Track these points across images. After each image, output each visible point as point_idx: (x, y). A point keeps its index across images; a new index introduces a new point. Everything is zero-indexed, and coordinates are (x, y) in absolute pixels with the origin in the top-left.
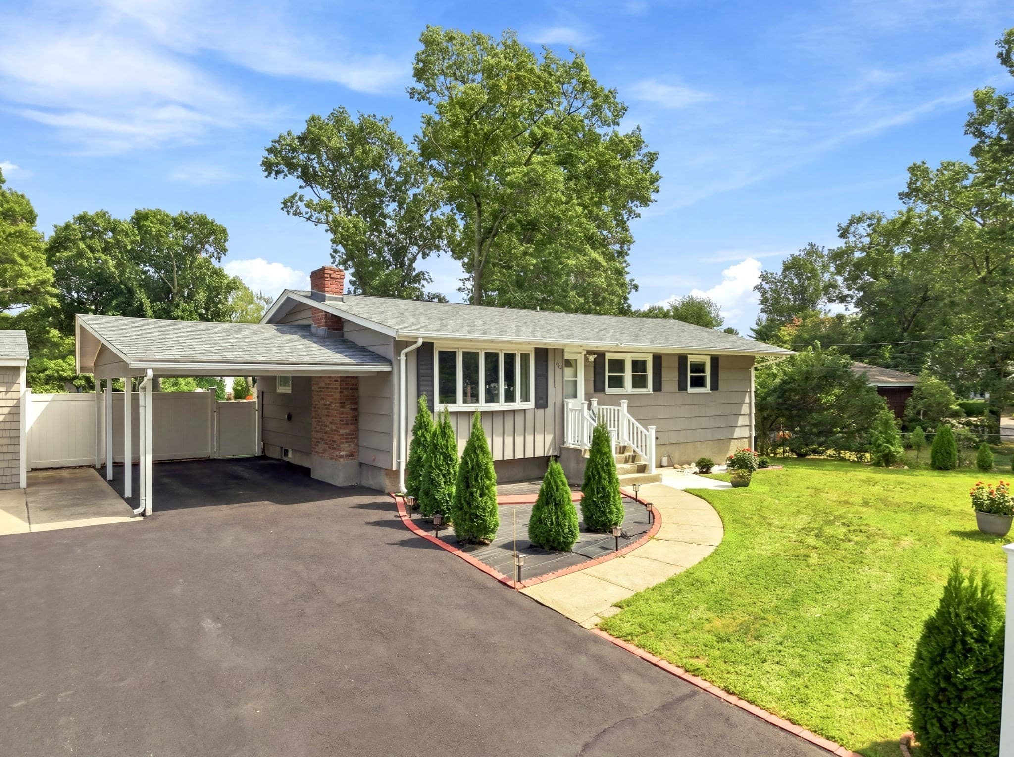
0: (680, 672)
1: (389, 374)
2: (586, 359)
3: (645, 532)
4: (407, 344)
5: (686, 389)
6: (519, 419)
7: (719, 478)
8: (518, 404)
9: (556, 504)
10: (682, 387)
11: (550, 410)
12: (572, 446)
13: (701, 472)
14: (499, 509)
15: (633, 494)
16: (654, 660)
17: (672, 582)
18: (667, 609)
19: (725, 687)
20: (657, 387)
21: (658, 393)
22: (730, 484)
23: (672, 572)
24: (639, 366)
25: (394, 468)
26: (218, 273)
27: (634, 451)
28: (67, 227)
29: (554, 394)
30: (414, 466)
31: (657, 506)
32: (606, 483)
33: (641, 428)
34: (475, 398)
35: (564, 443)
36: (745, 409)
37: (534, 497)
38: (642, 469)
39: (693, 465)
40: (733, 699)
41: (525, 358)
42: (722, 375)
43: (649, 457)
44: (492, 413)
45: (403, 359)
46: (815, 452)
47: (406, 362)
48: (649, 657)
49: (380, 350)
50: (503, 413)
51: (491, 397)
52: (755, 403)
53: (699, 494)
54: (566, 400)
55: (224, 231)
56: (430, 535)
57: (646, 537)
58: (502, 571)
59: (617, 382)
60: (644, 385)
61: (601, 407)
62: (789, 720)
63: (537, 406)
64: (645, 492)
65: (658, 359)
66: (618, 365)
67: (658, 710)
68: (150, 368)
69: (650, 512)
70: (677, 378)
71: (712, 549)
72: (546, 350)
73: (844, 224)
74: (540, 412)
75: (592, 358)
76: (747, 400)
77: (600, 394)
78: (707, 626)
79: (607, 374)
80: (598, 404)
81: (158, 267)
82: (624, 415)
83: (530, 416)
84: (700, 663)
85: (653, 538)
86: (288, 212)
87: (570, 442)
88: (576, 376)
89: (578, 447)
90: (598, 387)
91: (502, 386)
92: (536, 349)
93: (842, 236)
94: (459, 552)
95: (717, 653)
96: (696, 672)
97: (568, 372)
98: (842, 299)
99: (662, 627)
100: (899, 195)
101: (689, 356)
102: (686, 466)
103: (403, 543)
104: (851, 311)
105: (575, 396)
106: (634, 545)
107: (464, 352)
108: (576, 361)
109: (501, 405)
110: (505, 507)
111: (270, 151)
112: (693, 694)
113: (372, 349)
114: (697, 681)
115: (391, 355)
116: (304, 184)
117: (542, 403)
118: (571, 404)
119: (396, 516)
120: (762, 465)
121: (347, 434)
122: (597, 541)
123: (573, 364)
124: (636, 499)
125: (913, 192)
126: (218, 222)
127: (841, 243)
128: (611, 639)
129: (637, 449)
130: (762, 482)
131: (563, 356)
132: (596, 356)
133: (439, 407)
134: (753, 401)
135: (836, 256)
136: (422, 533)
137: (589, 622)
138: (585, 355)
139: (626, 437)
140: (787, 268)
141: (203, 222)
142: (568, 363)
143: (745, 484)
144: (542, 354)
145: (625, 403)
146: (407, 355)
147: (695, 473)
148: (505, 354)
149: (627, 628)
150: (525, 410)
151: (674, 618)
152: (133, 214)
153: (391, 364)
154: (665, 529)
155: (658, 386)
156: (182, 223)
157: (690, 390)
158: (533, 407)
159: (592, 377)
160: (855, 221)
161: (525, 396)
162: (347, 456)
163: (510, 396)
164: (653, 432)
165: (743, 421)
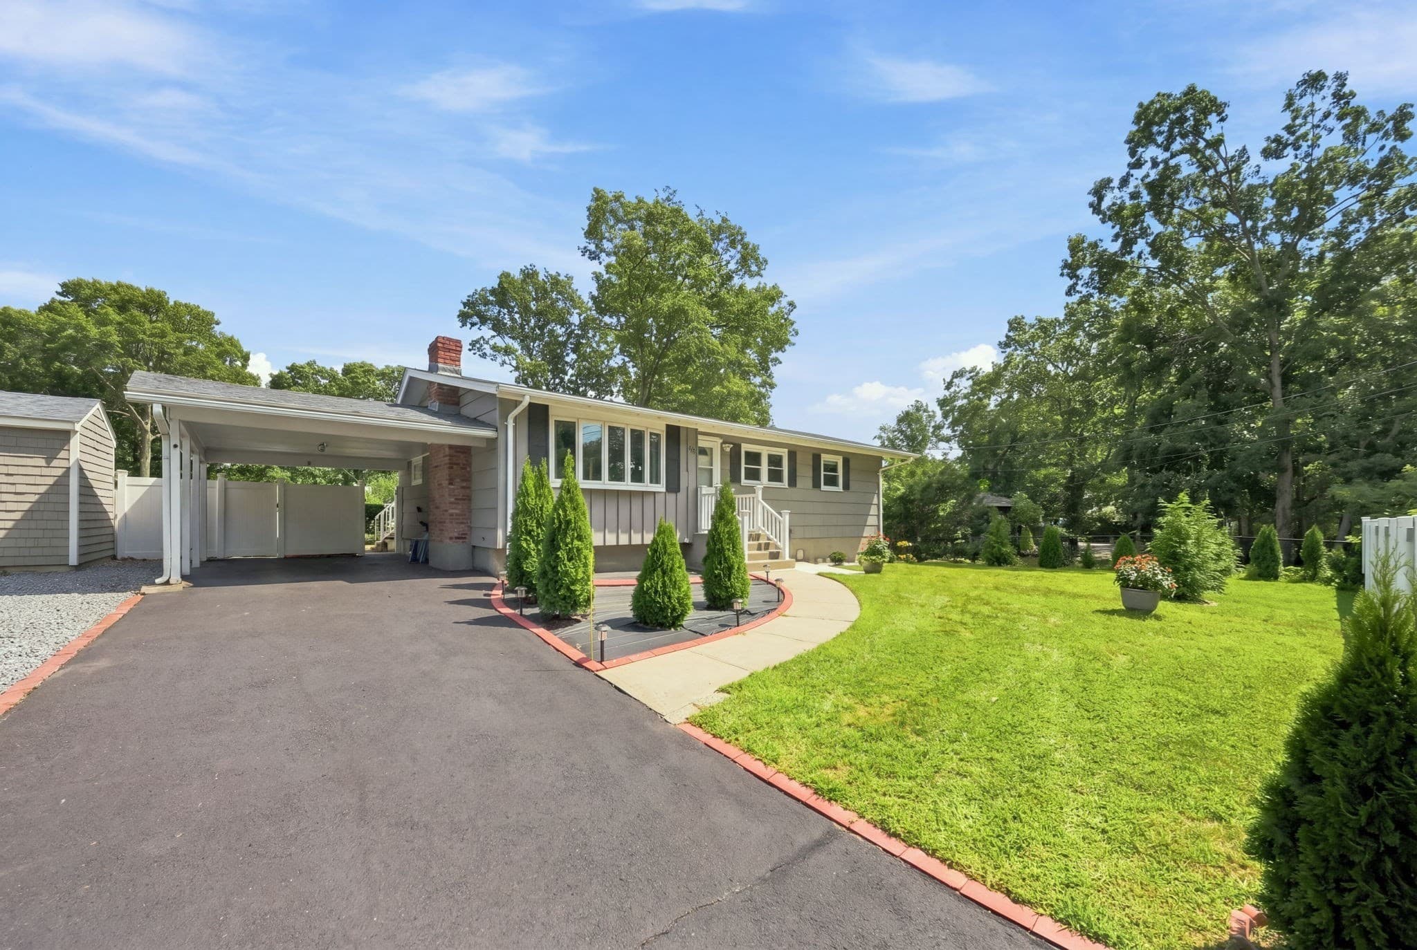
0: (805, 794)
1: (495, 441)
2: (722, 448)
3: (772, 610)
4: (513, 403)
5: (820, 487)
6: (649, 502)
7: (851, 569)
8: (646, 486)
9: (664, 573)
10: (816, 485)
11: (682, 495)
13: (835, 565)
15: (763, 577)
16: (766, 773)
17: (799, 660)
18: (790, 694)
19: (883, 821)
20: (793, 482)
21: (793, 489)
22: (864, 573)
24: (775, 460)
25: (500, 546)
27: (769, 539)
29: (686, 480)
31: (788, 587)
33: (775, 514)
34: (597, 475)
35: (696, 529)
36: (874, 510)
38: (775, 555)
39: (827, 558)
40: (895, 846)
41: (655, 437)
42: (853, 476)
43: (783, 547)
44: (618, 493)
45: (510, 424)
47: (515, 428)
48: (758, 768)
49: (489, 418)
50: (630, 494)
51: (616, 475)
53: (831, 577)
54: (700, 486)
56: (514, 613)
57: (773, 614)
59: (754, 475)
60: (780, 479)
61: (737, 495)
62: (1008, 893)
63: (669, 490)
64: (777, 575)
65: (793, 454)
66: (754, 458)
67: (763, 880)
68: (157, 402)
69: (779, 589)
70: (811, 476)
71: (848, 625)
72: (678, 428)
73: (948, 380)
74: (671, 497)
75: (728, 448)
76: (875, 501)
77: (737, 485)
78: (847, 718)
79: (743, 466)
82: (758, 501)
83: (660, 499)
84: (837, 778)
85: (781, 615)
87: (703, 528)
88: (711, 465)
90: (735, 478)
91: (628, 465)
92: (668, 426)
93: (947, 388)
95: (863, 759)
96: (831, 795)
97: (703, 460)
99: (784, 719)
100: (998, 346)
101: (823, 456)
102: (820, 560)
104: (956, 452)
105: (709, 484)
106: (758, 622)
108: (711, 450)
109: (628, 485)
111: (465, 304)
112: (831, 836)
114: (835, 811)
115: (496, 419)
116: (495, 334)
117: (673, 486)
118: (704, 489)
119: (485, 595)
121: (457, 515)
122: (713, 619)
123: (709, 453)
124: (768, 582)
125: (1011, 341)
128: (707, 738)
129: (771, 537)
131: (697, 443)
132: (732, 446)
133: (554, 482)
136: (506, 611)
137: (677, 714)
138: (722, 444)
139: (760, 524)
140: (900, 421)
142: (703, 452)
143: (878, 571)
144: (674, 432)
145: (760, 493)
146: (514, 419)
147: (829, 565)
148: (632, 431)
150: (654, 493)
151: (800, 706)
153: (497, 430)
154: (795, 608)
157: (824, 488)
158: (664, 490)
159: (728, 467)
160: (957, 375)
161: (655, 479)
162: (457, 538)
163: (637, 476)
164: (787, 517)
165: (872, 520)
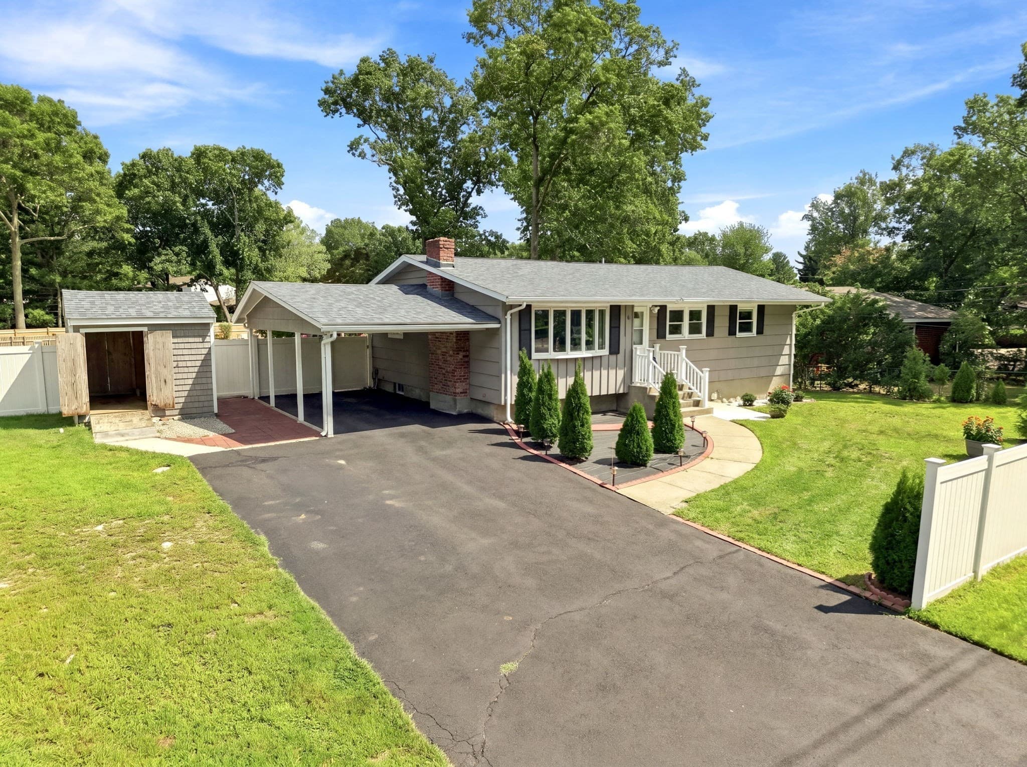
1: (498, 329)
2: (651, 311)
3: (702, 453)
4: (511, 307)
5: (735, 334)
6: (597, 362)
7: (760, 410)
8: (596, 352)
10: (732, 332)
11: (620, 356)
12: (638, 385)
13: (745, 405)
14: (594, 434)
15: (690, 424)
16: (713, 533)
17: (722, 487)
19: (758, 547)
21: (710, 338)
22: (769, 416)
23: (722, 482)
24: (695, 315)
25: (503, 403)
26: (276, 206)
27: (690, 389)
28: (133, 165)
29: (624, 342)
30: (522, 402)
31: (709, 435)
32: (672, 417)
33: (696, 369)
34: (563, 347)
35: (631, 382)
36: (786, 350)
37: (620, 426)
38: (697, 404)
39: (739, 398)
40: (764, 554)
41: (602, 313)
42: (766, 321)
43: (702, 394)
44: (576, 360)
45: (508, 317)
46: (850, 385)
47: (511, 319)
48: (709, 531)
49: (490, 311)
50: (584, 360)
51: (576, 346)
52: (795, 345)
53: (742, 424)
54: (634, 346)
55: (279, 166)
56: (542, 453)
57: (701, 457)
58: (600, 478)
59: (676, 330)
60: (700, 332)
61: (663, 352)
62: (798, 564)
63: (611, 353)
64: (701, 423)
65: (711, 309)
66: (677, 315)
67: (717, 558)
68: (335, 331)
69: (705, 438)
70: (728, 325)
71: (753, 466)
72: (619, 307)
73: (898, 157)
74: (613, 357)
75: (656, 310)
76: (788, 342)
77: (662, 341)
78: (748, 514)
79: (668, 323)
80: (660, 349)
81: (218, 201)
82: (682, 358)
83: (605, 361)
84: (744, 534)
85: (708, 457)
86: (353, 154)
87: (637, 381)
88: (642, 326)
89: (643, 385)
90: (661, 335)
91: (584, 337)
92: (611, 306)
93: (896, 168)
94: (563, 465)
96: (740, 539)
97: (637, 322)
98: (891, 232)
100: (955, 129)
101: (740, 305)
102: (732, 400)
103: (525, 458)
105: (641, 343)
106: (694, 462)
107: (554, 311)
108: (642, 313)
109: (583, 353)
110: (599, 434)
111: (325, 92)
112: (738, 551)
113: (480, 308)
114: (743, 545)
115: (499, 314)
116: (361, 123)
117: (615, 349)
118: (639, 350)
119: (510, 439)
120: (798, 399)
121: (461, 376)
122: (665, 459)
123: (641, 316)
124: (693, 428)
125: (968, 127)
126: (274, 157)
127: (894, 176)
128: (683, 521)
129: (692, 387)
130: (797, 414)
131: (632, 310)
132: (658, 308)
133: (535, 356)
134: (794, 342)
135: (888, 187)
136: (535, 452)
137: (667, 511)
138: (650, 308)
139: (683, 376)
140: (839, 197)
141: (259, 156)
142: (636, 315)
143: (782, 416)
144: (616, 310)
145: (683, 348)
146: (511, 315)
147: (740, 406)
148: (587, 311)
149: (692, 515)
150: (601, 356)
152: (192, 149)
153: (500, 323)
154: (716, 451)
155: (710, 333)
156: (240, 158)
157: (739, 335)
158: (607, 353)
159: (656, 327)
160: (908, 153)
161: (601, 347)
162: (461, 393)
163: (590, 344)
164: (707, 374)
165: (784, 360)
